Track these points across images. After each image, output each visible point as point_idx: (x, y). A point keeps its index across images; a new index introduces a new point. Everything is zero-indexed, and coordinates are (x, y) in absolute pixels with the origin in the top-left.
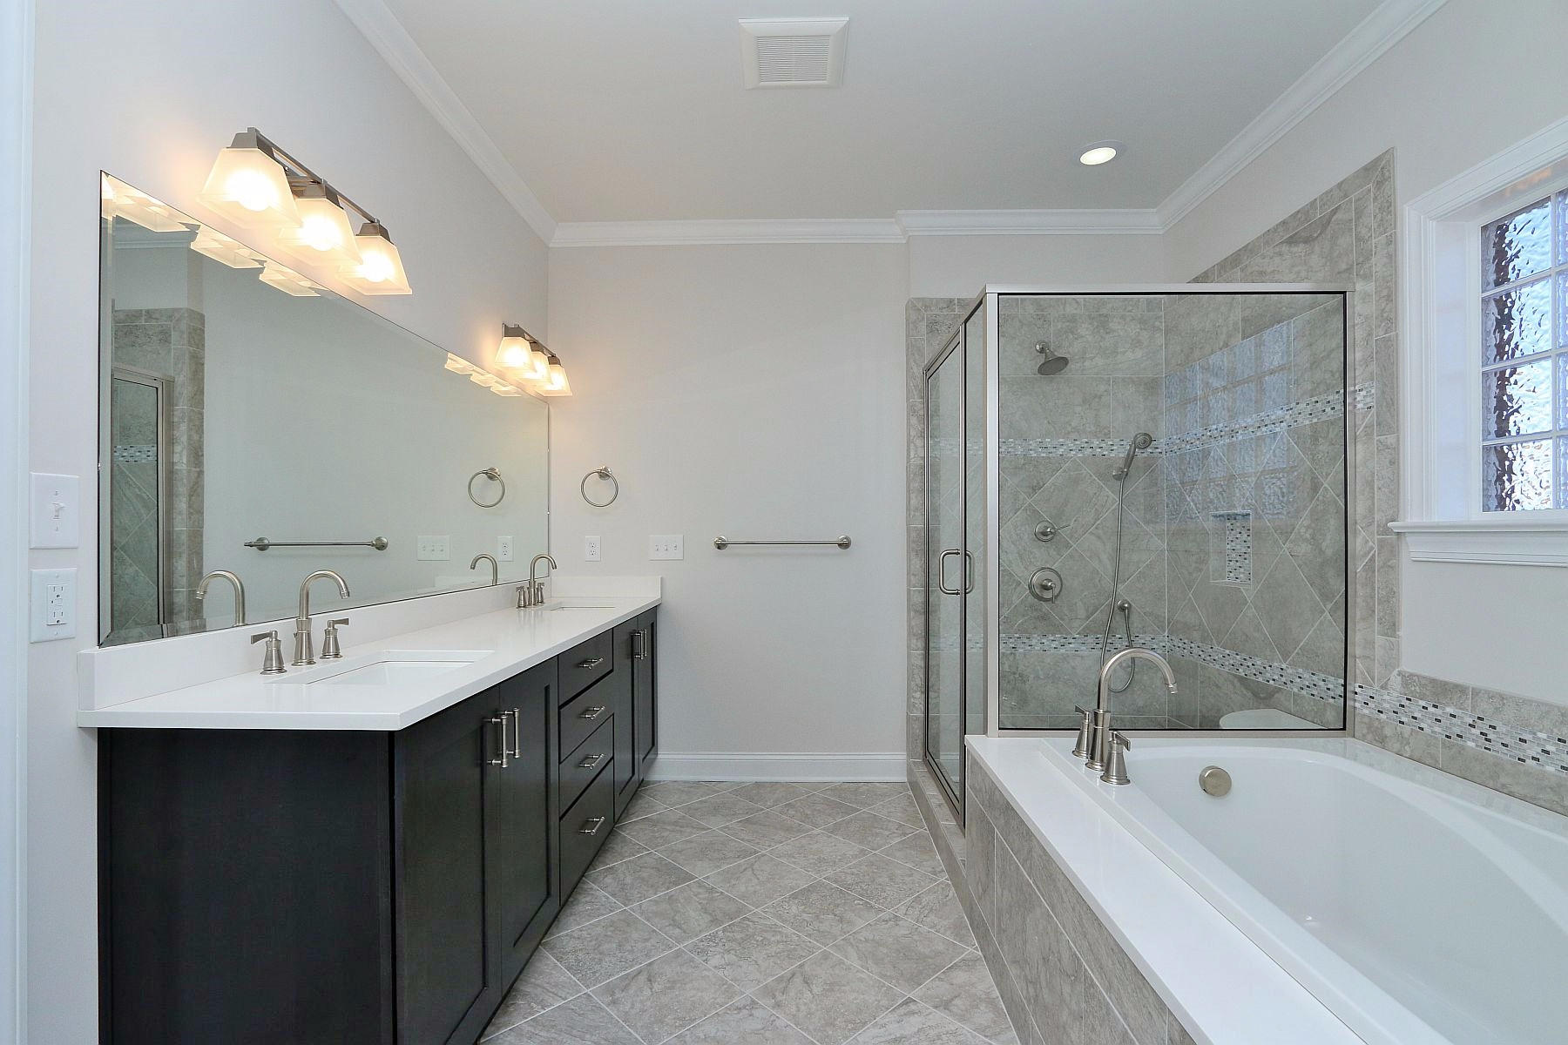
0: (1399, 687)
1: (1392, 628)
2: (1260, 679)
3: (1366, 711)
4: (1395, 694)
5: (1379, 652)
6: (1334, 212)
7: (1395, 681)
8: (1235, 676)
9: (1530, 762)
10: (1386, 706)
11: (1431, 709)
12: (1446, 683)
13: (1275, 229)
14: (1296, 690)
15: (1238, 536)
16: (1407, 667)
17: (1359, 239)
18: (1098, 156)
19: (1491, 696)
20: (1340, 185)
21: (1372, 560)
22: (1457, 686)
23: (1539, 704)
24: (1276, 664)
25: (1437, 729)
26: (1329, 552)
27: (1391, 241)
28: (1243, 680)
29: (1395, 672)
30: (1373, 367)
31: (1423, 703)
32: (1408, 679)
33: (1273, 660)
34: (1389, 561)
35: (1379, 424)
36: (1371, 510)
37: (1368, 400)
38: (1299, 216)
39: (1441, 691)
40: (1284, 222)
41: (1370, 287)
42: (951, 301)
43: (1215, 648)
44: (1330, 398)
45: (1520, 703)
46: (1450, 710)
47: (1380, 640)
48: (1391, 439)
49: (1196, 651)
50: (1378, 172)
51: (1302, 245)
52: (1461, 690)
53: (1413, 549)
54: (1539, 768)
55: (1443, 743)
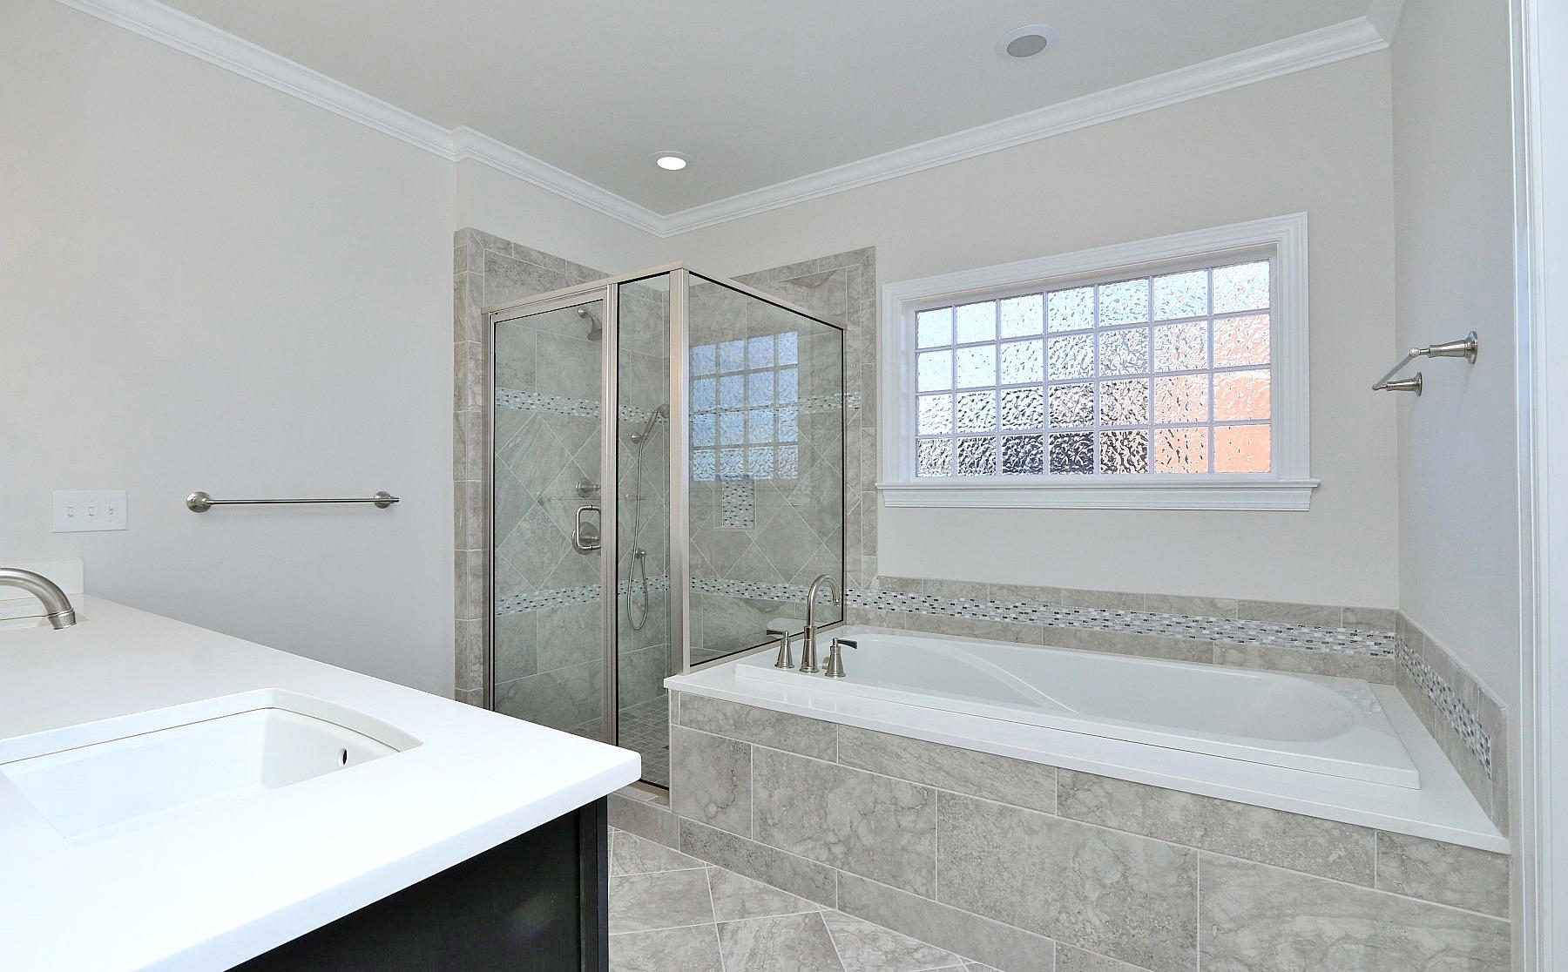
0: (878, 587)
1: (873, 550)
2: (765, 598)
3: (855, 606)
4: (876, 591)
5: (863, 566)
6: (832, 273)
7: (875, 583)
8: (741, 599)
9: (957, 615)
10: (869, 599)
11: (899, 596)
12: (907, 579)
13: (781, 270)
14: (798, 601)
15: (735, 492)
16: (880, 573)
17: (849, 297)
18: (672, 163)
19: (934, 582)
20: (836, 256)
21: (859, 506)
22: (914, 580)
23: (962, 583)
24: (780, 585)
25: (904, 608)
26: (826, 503)
27: (873, 305)
28: (747, 601)
29: (875, 578)
30: (859, 382)
31: (894, 594)
32: (883, 581)
33: (776, 583)
34: (870, 507)
35: (864, 419)
36: (858, 475)
37: (856, 403)
38: (802, 267)
39: (905, 584)
40: (788, 267)
41: (858, 331)
42: (509, 243)
43: (720, 580)
44: (827, 398)
45: (951, 583)
46: (911, 595)
47: (865, 558)
48: (871, 430)
49: (699, 585)
50: (864, 258)
51: (804, 288)
52: (917, 582)
53: (887, 500)
54: (962, 618)
55: (908, 616)
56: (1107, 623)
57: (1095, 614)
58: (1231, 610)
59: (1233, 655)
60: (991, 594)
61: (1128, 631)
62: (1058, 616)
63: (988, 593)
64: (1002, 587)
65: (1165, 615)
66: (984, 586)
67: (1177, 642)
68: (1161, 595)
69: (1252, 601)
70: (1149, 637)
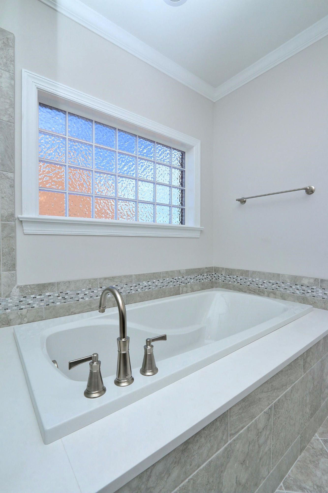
0: (18, 293)
1: (12, 267)
4: (16, 297)
5: (4, 280)
7: (15, 291)
9: (81, 300)
10: (10, 305)
11: (38, 297)
12: (45, 284)
16: (20, 283)
19: (65, 283)
22: (49, 283)
23: (82, 280)
25: (42, 304)
27: (12, 78)
29: (15, 287)
31: (33, 296)
32: (22, 289)
34: (10, 234)
35: (4, 165)
39: (43, 288)
45: (76, 282)
46: (48, 294)
47: (4, 274)
50: (4, 37)
52: (52, 284)
53: (28, 229)
54: (84, 300)
55: (46, 309)
56: (150, 287)
57: (145, 284)
58: (183, 273)
59: (185, 289)
60: (100, 283)
61: (157, 288)
62: (132, 288)
63: (99, 283)
64: (105, 279)
65: (167, 279)
66: (96, 279)
67: (171, 288)
68: (166, 271)
69: (188, 269)
70: (163, 289)
